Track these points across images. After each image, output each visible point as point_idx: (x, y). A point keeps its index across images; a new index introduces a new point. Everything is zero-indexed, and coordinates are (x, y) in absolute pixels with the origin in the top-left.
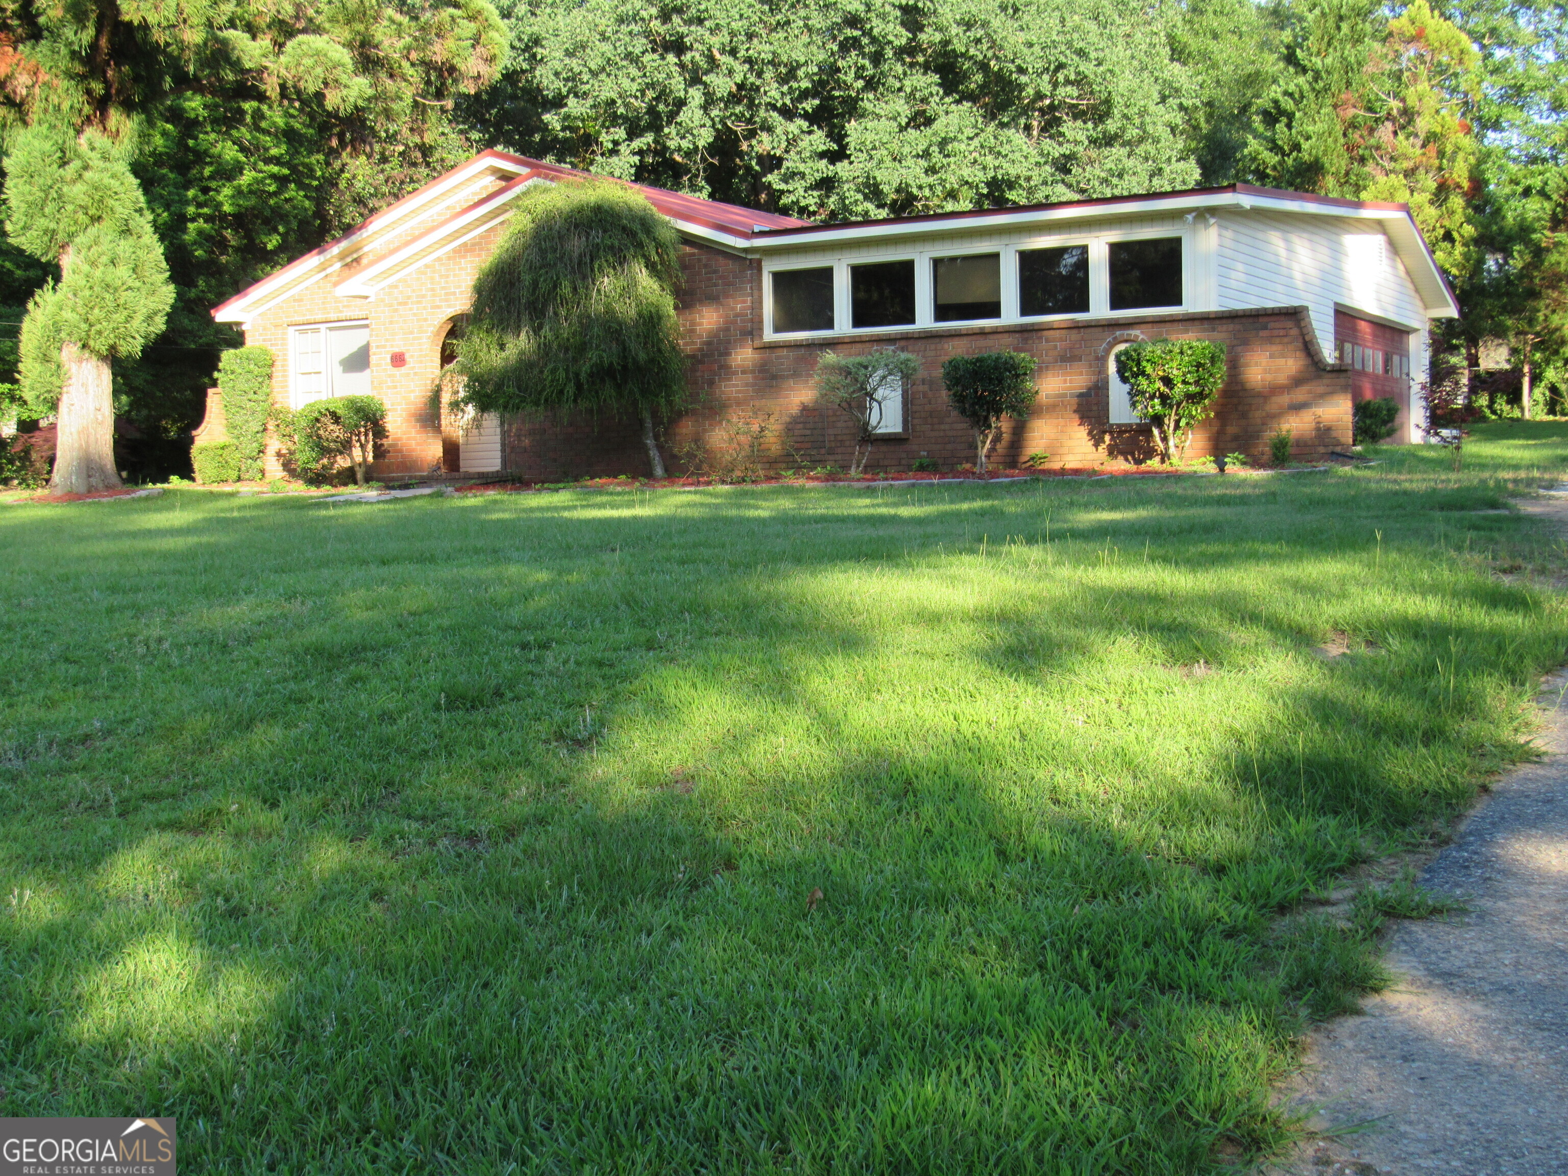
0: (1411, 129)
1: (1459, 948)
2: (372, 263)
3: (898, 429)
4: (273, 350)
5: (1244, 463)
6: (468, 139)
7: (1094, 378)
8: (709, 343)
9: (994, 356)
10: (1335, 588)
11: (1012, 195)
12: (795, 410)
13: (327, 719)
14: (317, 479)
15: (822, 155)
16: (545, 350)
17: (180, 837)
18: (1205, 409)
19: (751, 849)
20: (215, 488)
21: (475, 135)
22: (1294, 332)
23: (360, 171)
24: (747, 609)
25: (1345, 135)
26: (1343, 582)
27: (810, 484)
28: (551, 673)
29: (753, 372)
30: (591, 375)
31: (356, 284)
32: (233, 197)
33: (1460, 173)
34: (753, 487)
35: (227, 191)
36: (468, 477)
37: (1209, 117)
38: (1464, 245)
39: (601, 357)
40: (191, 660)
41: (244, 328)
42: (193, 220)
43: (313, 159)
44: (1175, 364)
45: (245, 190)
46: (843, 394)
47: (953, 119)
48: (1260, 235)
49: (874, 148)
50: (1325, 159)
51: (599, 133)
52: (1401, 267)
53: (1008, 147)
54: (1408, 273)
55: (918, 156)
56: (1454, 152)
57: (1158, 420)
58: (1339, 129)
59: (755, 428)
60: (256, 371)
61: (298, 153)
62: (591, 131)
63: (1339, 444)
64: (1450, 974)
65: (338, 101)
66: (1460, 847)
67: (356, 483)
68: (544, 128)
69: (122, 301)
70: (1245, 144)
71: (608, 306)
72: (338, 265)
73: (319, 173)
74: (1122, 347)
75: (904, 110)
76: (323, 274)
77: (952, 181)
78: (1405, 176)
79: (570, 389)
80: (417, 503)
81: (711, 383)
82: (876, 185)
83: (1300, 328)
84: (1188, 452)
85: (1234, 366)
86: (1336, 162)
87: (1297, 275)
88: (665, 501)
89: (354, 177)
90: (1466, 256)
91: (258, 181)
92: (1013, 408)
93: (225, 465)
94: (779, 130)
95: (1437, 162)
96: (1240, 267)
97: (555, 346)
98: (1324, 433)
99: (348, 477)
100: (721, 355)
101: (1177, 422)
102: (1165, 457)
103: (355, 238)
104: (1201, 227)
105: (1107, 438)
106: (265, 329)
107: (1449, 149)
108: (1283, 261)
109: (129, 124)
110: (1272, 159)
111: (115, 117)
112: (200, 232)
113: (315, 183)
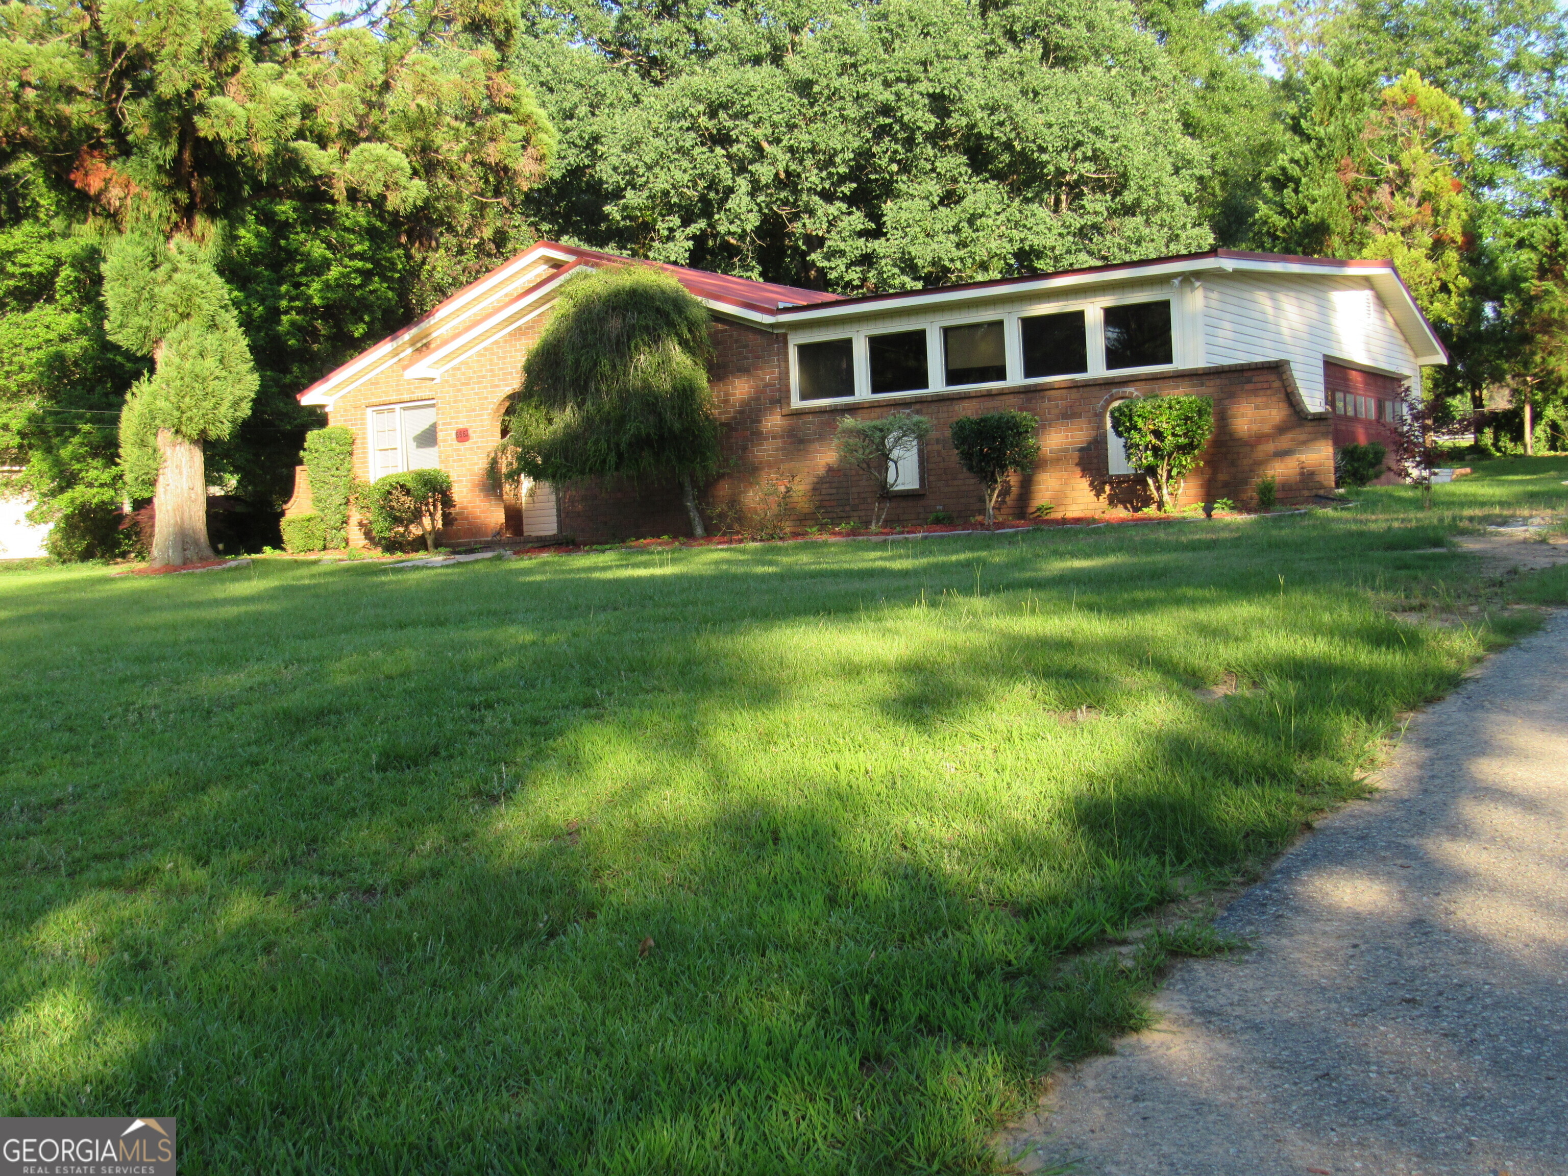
0: (1407, 190)
1: (1229, 986)
2: (439, 347)
3: (916, 486)
4: (353, 430)
5: (1232, 508)
6: (538, 230)
7: (1093, 433)
8: (741, 412)
9: (997, 415)
10: (1239, 631)
11: (1040, 265)
12: (821, 471)
13: (275, 779)
14: (391, 546)
15: (860, 234)
16: (588, 422)
17: (115, 895)
18: (1195, 459)
19: (614, 899)
20: (302, 557)
21: (545, 227)
22: (1277, 384)
23: (439, 263)
24: (688, 665)
25: (1349, 197)
26: (1248, 623)
27: (833, 539)
28: (488, 732)
29: (782, 437)
30: (630, 445)
31: (423, 368)
32: (321, 291)
33: (1454, 229)
34: (780, 544)
35: (316, 285)
36: (530, 540)
37: (1223, 186)
38: (1460, 295)
39: (638, 428)
40: (174, 726)
41: (327, 410)
42: (286, 312)
43: (394, 254)
44: (1164, 418)
45: (332, 282)
46: (860, 455)
47: (981, 196)
48: (1247, 295)
49: (909, 226)
50: (1331, 221)
51: (655, 220)
52: (1390, 319)
53: (1032, 220)
54: (1397, 324)
55: (949, 232)
56: (1449, 211)
57: (1152, 471)
58: (1343, 191)
59: (782, 489)
60: (338, 449)
61: (381, 248)
62: (649, 219)
63: (1322, 487)
64: (1212, 1013)
65: (398, 201)
66: (1266, 886)
67: (426, 549)
68: (606, 217)
69: (210, 390)
70: (1256, 210)
71: (644, 381)
72: (409, 351)
73: (400, 266)
74: (1116, 404)
75: (935, 189)
76: (396, 359)
77: (982, 254)
78: (1403, 234)
79: (612, 459)
80: (477, 567)
81: (745, 449)
82: (912, 259)
83: (1283, 381)
84: (1182, 499)
85: (1223, 419)
86: (1342, 222)
87: (1285, 331)
88: (697, 559)
89: (434, 268)
90: (1462, 306)
91: (343, 275)
92: (1017, 463)
93: (310, 536)
94: (820, 213)
95: (1432, 219)
96: (1227, 325)
97: (597, 419)
98: (1308, 477)
99: (420, 544)
100: (753, 422)
101: (1169, 472)
102: (1160, 505)
103: (424, 325)
104: (1187, 290)
105: (1107, 488)
106: (346, 410)
107: (1443, 206)
108: (1271, 318)
109: (213, 229)
110: (1281, 222)
111: (200, 223)
112: (293, 323)
113: (397, 275)
